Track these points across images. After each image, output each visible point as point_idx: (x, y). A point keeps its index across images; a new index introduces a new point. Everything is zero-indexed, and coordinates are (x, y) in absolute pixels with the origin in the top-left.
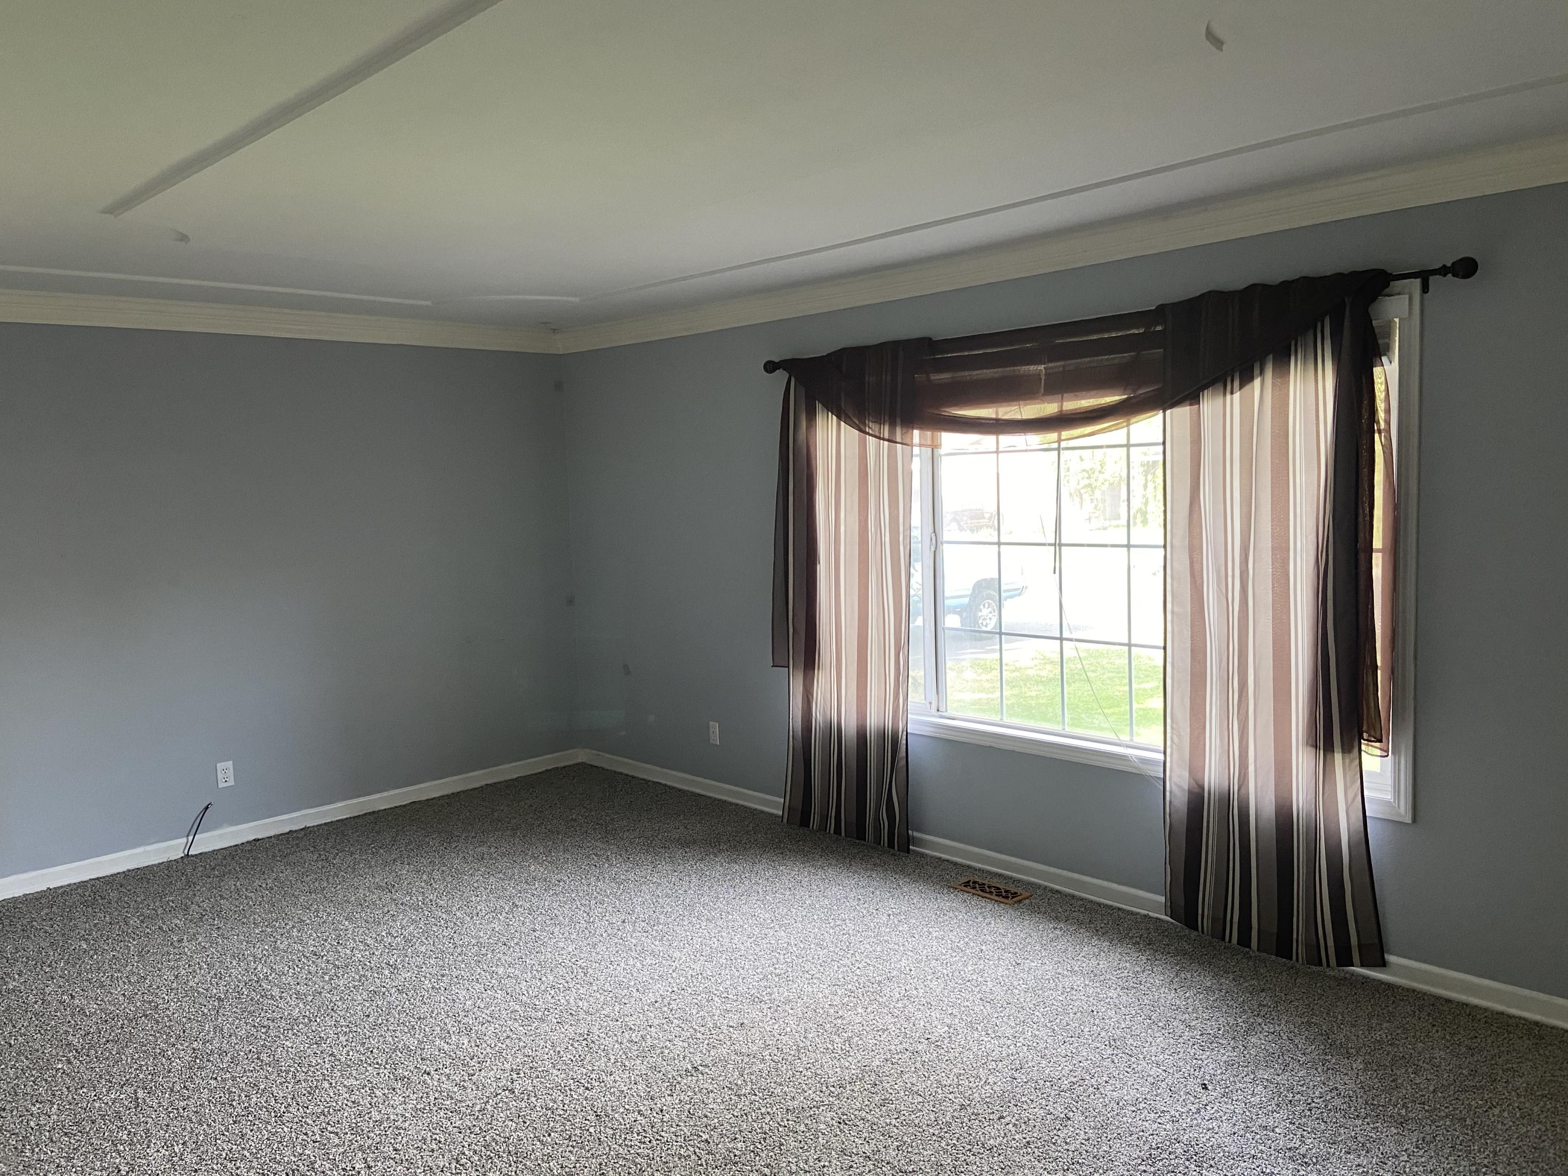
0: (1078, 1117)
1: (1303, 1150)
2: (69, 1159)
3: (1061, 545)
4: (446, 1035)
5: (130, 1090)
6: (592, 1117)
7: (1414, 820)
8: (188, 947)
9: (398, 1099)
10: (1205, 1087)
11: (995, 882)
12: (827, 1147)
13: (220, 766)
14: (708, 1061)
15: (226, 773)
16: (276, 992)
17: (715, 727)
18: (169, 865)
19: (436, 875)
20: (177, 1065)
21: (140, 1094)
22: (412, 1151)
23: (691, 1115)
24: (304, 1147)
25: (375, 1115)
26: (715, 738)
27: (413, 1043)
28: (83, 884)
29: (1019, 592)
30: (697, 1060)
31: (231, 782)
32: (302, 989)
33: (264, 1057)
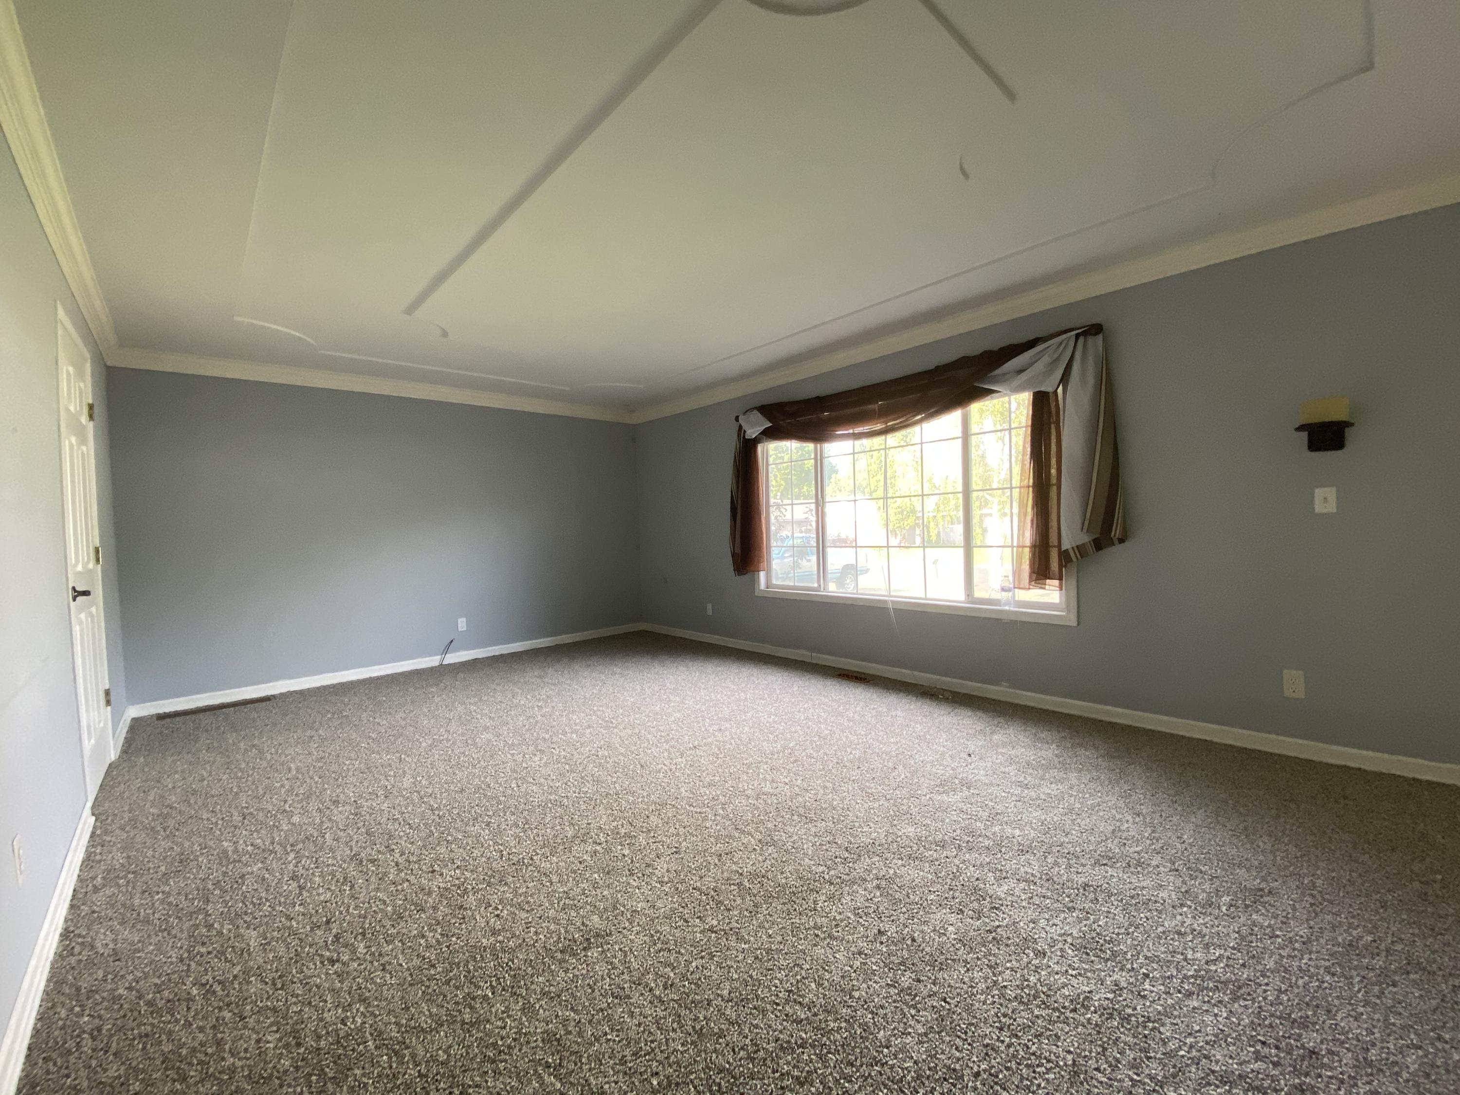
0: (901, 768)
1: (1026, 782)
2: (361, 783)
3: (887, 498)
4: (565, 733)
5: (398, 755)
6: (639, 766)
7: (1079, 624)
8: (436, 699)
9: (537, 759)
10: (970, 755)
11: (855, 674)
12: (765, 779)
13: (460, 620)
14: (702, 744)
15: (462, 624)
16: (479, 716)
17: (709, 607)
18: (432, 669)
19: (566, 672)
20: (424, 744)
21: (403, 756)
22: (542, 780)
23: (691, 766)
24: (486, 778)
25: (524, 765)
26: (710, 612)
27: (547, 736)
28: (388, 675)
29: (866, 571)
30: (696, 743)
31: (465, 629)
32: (493, 715)
33: (469, 741)
